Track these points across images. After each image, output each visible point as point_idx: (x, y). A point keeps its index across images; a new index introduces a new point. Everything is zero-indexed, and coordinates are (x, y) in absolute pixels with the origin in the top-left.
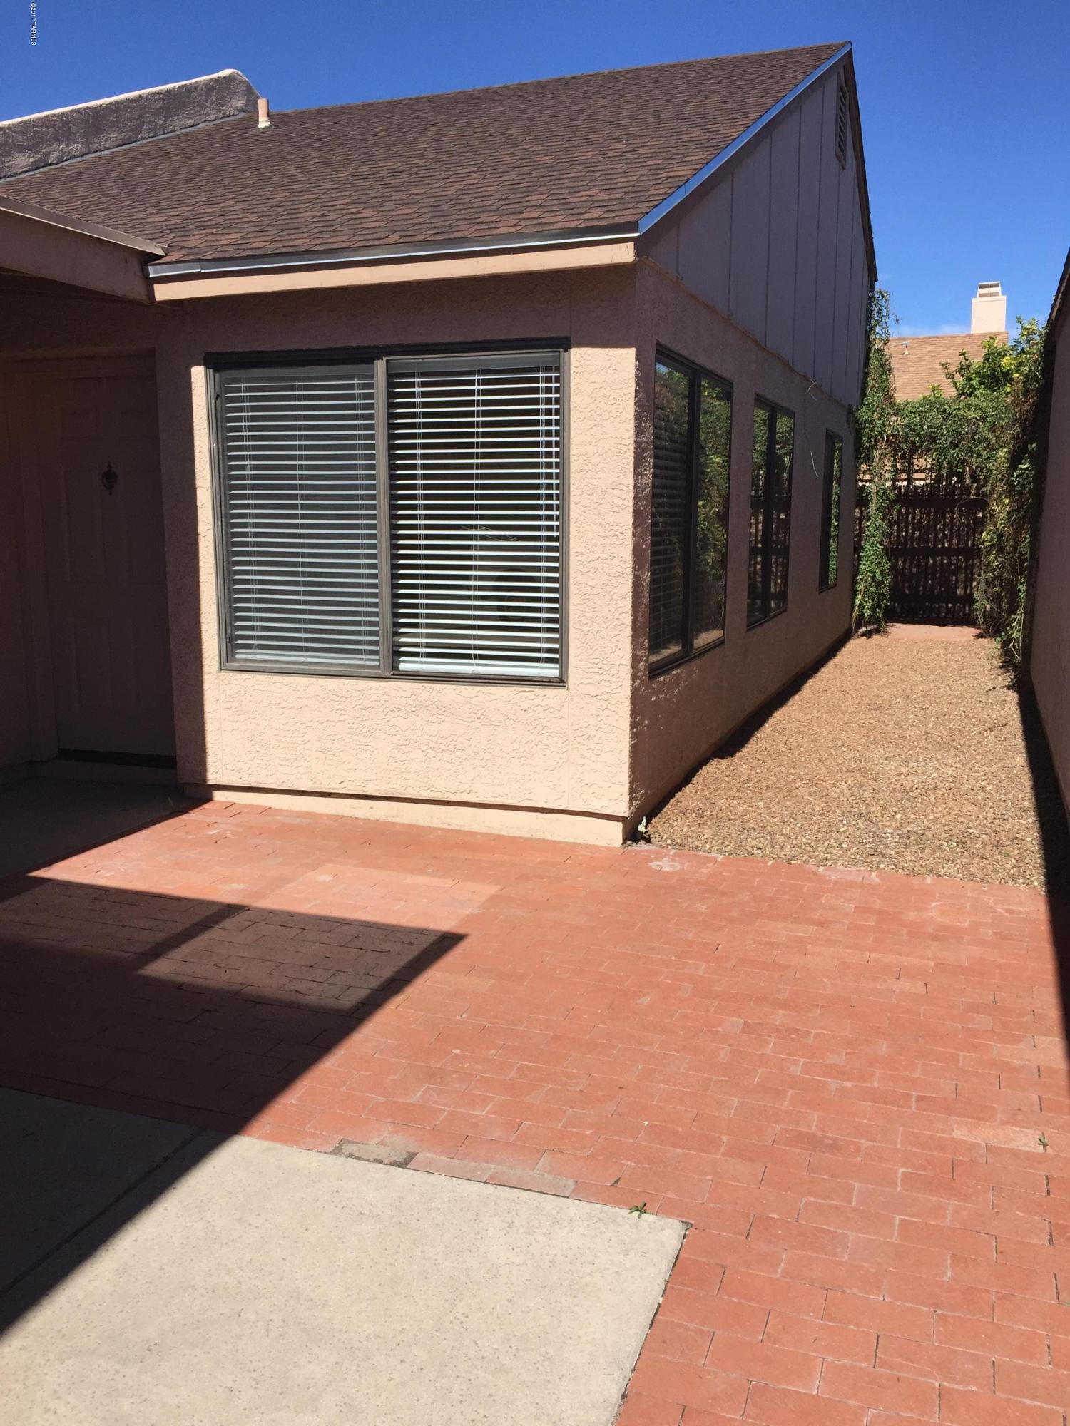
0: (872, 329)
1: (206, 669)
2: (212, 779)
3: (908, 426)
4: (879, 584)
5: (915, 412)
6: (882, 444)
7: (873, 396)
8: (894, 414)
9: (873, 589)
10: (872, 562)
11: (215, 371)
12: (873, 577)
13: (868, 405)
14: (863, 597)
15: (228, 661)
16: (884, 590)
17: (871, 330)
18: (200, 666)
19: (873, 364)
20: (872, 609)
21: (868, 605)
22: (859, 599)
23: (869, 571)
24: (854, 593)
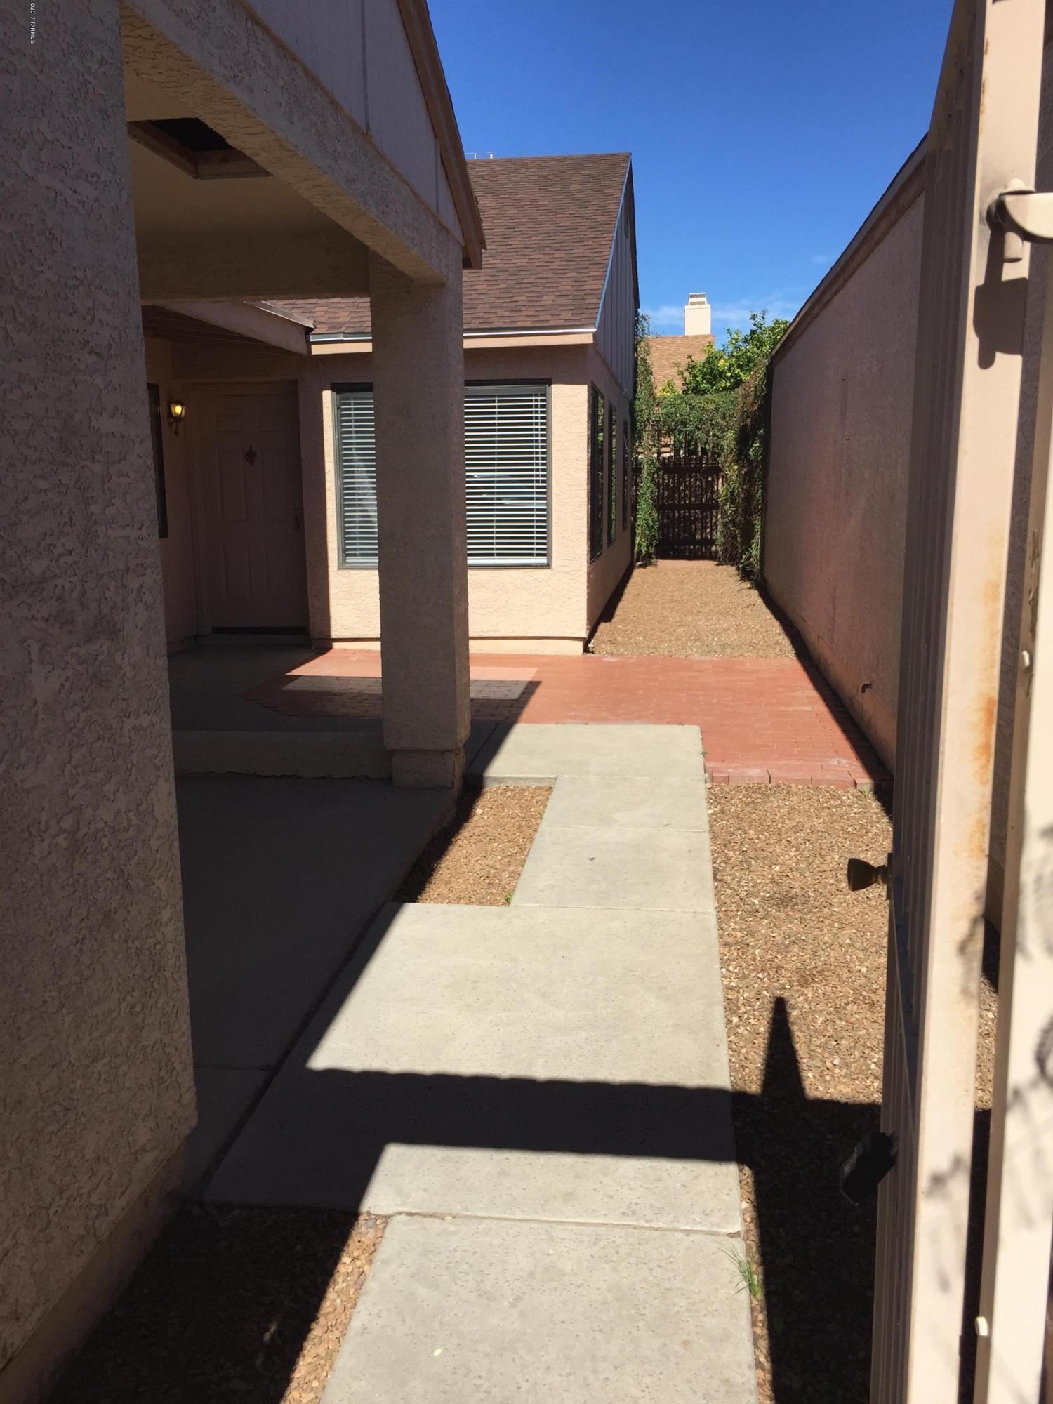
0: (639, 343)
1: (330, 569)
2: (334, 635)
3: (667, 415)
4: (651, 528)
5: (671, 405)
6: (649, 428)
7: (642, 393)
8: (657, 406)
9: (647, 532)
10: (646, 514)
11: (337, 393)
12: (647, 523)
13: (639, 399)
14: (640, 538)
15: (343, 566)
16: (655, 533)
17: (637, 345)
18: (327, 567)
19: (640, 369)
20: (647, 547)
21: (644, 544)
22: (637, 540)
23: (644, 519)
24: (634, 535)
